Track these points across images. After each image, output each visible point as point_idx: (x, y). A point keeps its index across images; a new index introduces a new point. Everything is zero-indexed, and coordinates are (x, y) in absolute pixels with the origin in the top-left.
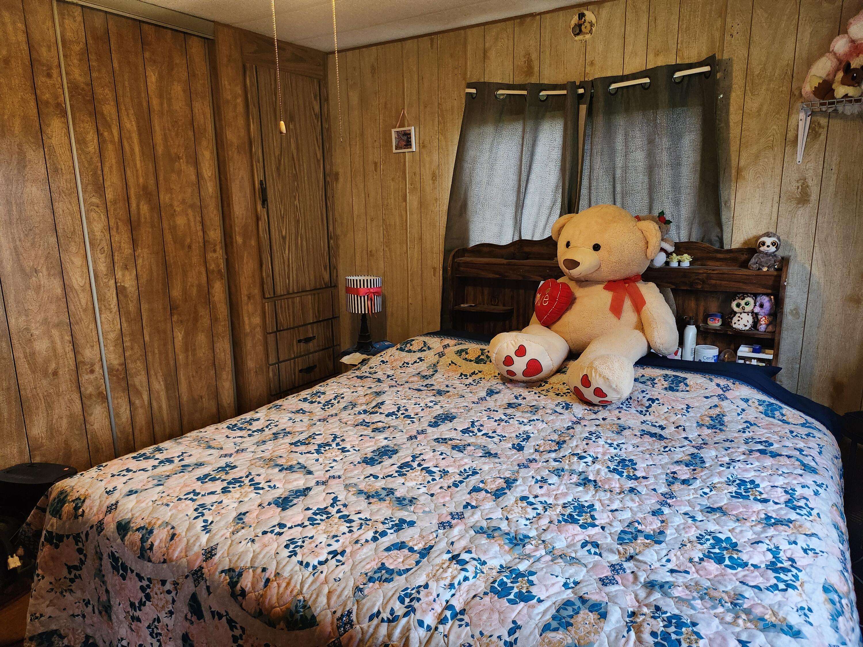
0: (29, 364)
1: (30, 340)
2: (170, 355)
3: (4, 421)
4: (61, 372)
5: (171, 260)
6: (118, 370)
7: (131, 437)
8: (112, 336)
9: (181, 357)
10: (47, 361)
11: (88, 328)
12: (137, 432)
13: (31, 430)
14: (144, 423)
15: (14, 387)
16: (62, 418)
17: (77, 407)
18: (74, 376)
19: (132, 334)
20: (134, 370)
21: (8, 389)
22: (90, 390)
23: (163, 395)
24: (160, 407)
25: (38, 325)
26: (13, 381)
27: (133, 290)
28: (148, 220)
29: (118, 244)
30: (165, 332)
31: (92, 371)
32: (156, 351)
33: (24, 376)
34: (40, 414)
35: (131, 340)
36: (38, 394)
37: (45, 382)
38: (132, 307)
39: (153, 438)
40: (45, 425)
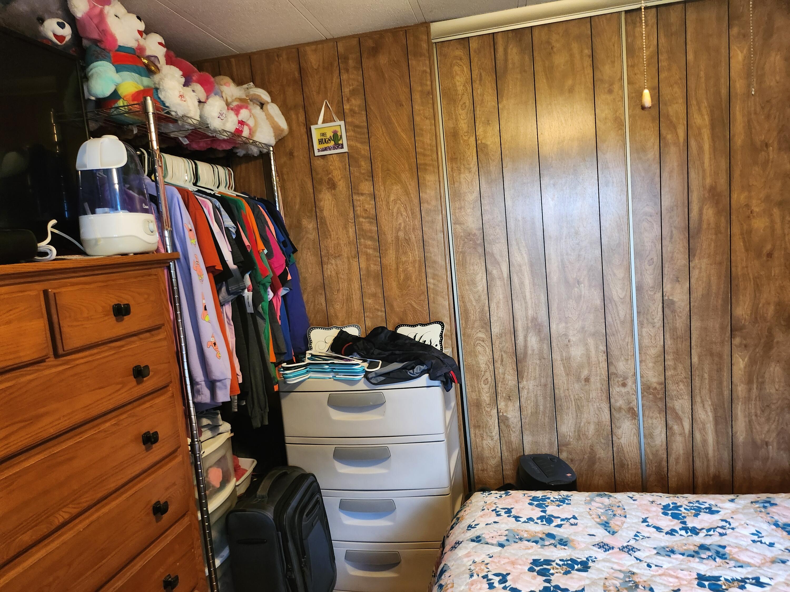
0: (564, 367)
1: (567, 345)
2: (725, 383)
3: (539, 412)
4: (592, 380)
5: (738, 270)
6: (655, 389)
7: (664, 463)
8: (653, 352)
9: (741, 389)
10: (581, 366)
11: (624, 340)
12: (672, 460)
13: (561, 425)
14: (681, 452)
15: (550, 385)
16: (589, 423)
17: (606, 417)
18: (605, 387)
19: (677, 353)
20: (675, 392)
21: (545, 385)
22: (619, 402)
23: (710, 427)
24: (705, 441)
25: (575, 332)
26: (550, 380)
27: (683, 304)
28: (712, 225)
29: (671, 255)
30: (720, 356)
31: (624, 385)
32: (706, 376)
33: (559, 377)
34: (570, 414)
35: (675, 359)
36: (570, 396)
37: (577, 386)
38: (680, 323)
39: (691, 473)
40: (573, 426)
